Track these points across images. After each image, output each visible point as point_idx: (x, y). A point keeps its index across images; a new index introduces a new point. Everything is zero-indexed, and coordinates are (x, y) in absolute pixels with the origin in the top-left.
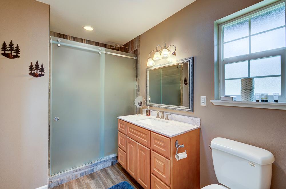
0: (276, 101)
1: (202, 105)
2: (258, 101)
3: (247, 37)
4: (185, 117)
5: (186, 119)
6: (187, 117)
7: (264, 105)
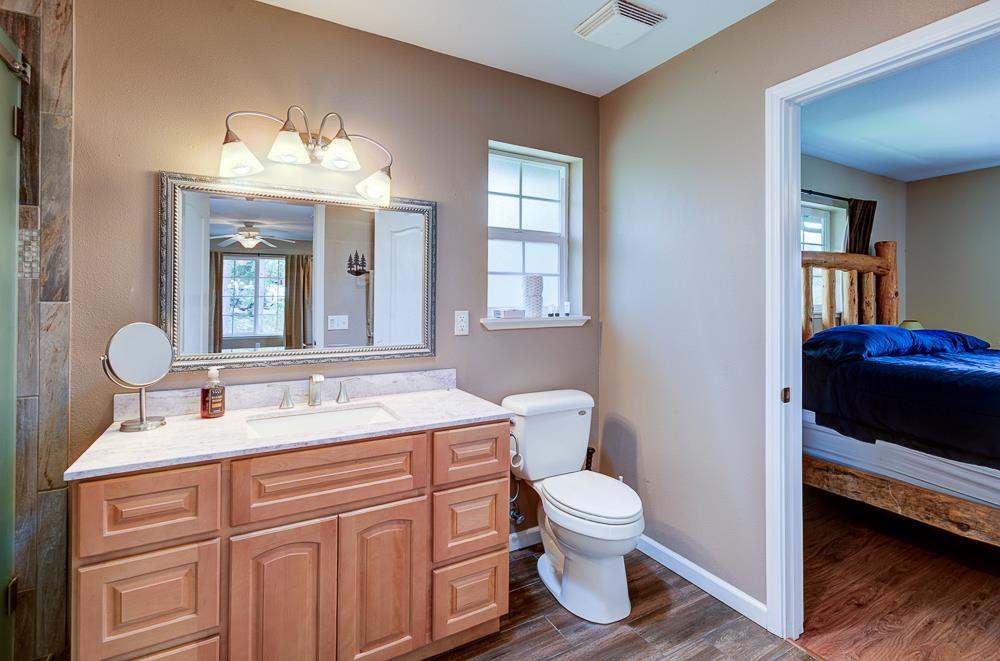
0: (568, 315)
1: (457, 331)
2: (551, 315)
3: (521, 192)
4: (408, 375)
5: (413, 380)
6: (416, 375)
7: (555, 323)
